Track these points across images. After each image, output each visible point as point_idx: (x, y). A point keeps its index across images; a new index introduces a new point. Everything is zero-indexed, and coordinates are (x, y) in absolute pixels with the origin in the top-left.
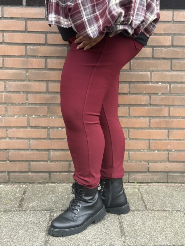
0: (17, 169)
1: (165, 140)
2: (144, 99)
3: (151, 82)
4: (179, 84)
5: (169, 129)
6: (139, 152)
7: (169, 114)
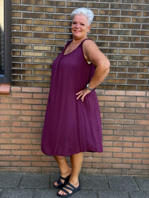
0: (46, 165)
1: (121, 152)
2: (110, 132)
3: (114, 124)
4: (128, 125)
5: (123, 147)
6: (108, 158)
7: (123, 140)
